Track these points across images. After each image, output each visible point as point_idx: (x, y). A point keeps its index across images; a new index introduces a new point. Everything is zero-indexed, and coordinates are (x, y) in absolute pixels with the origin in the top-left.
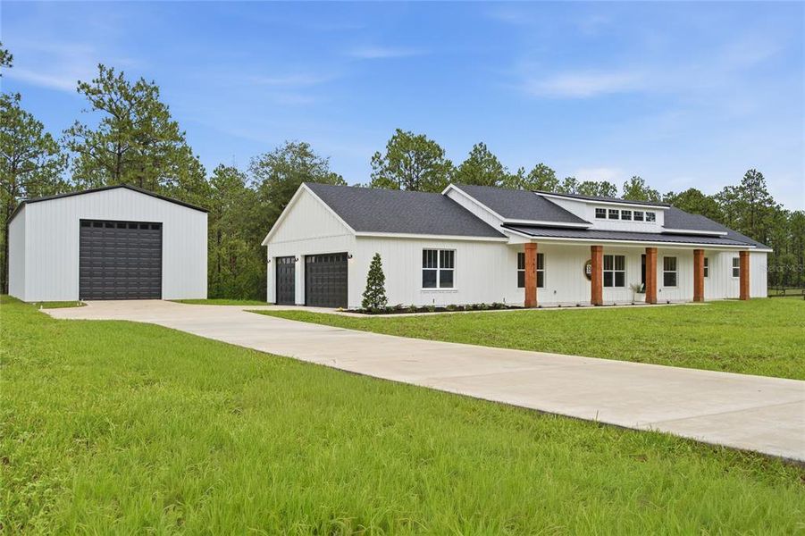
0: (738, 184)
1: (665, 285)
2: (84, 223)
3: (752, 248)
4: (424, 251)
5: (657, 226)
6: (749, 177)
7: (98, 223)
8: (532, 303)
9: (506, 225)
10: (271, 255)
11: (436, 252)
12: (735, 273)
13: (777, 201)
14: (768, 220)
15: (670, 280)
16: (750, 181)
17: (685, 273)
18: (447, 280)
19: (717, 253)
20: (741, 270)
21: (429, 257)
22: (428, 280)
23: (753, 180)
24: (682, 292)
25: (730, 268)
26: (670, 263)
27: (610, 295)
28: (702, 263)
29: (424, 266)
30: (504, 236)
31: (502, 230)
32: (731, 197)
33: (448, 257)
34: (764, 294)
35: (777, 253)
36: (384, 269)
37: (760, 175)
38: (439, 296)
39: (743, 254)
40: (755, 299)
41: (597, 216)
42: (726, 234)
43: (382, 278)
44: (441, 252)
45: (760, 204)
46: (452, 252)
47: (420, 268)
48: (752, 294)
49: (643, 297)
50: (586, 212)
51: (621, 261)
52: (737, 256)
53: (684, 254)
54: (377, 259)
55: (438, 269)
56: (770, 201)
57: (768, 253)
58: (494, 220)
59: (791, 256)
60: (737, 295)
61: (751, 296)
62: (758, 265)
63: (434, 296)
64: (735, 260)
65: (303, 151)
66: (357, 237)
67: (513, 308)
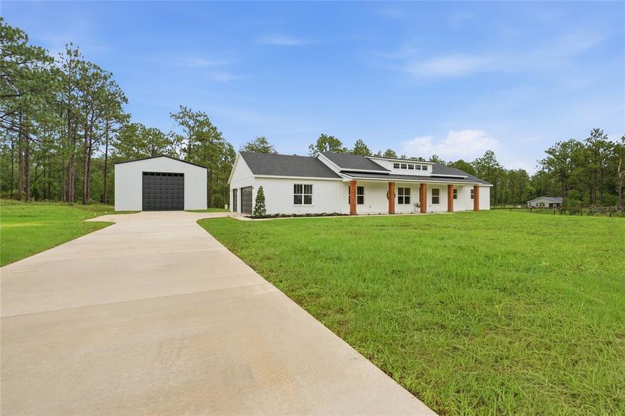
0: (482, 157)
1: (433, 203)
2: (145, 174)
3: (480, 184)
4: (295, 186)
5: (429, 173)
6: (487, 154)
7: (152, 174)
8: (354, 213)
9: (342, 172)
10: (232, 188)
11: (301, 186)
12: (472, 197)
13: (501, 165)
14: (496, 173)
15: (436, 201)
16: (488, 156)
17: (444, 197)
18: (308, 201)
19: (462, 187)
20: (475, 195)
21: (297, 188)
22: (297, 201)
23: (490, 155)
24: (442, 207)
25: (469, 194)
26: (436, 192)
27: (399, 208)
28: (452, 192)
29: (295, 193)
30: (341, 177)
31: (340, 174)
32: (478, 163)
33: (309, 188)
34: (488, 207)
35: (495, 186)
36: (265, 194)
37: (493, 153)
38: (303, 209)
39: (476, 187)
40: (482, 211)
41: (395, 167)
42: (466, 177)
43: (264, 199)
44: (305, 186)
45: (492, 166)
46: (311, 186)
47: (292, 194)
48: (481, 208)
49: (419, 209)
50: (388, 165)
51: (408, 191)
52: (473, 188)
53: (443, 187)
54: (261, 189)
55: (303, 195)
56: (498, 165)
57: (491, 187)
58: (336, 169)
59: (508, 190)
60: (473, 209)
61: (480, 209)
62: (485, 193)
63: (299, 209)
64: (472, 190)
65: (263, 141)
66: (256, 177)
67: (345, 215)
